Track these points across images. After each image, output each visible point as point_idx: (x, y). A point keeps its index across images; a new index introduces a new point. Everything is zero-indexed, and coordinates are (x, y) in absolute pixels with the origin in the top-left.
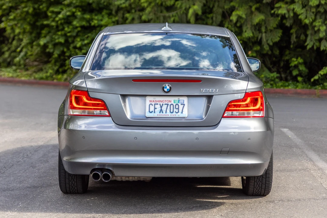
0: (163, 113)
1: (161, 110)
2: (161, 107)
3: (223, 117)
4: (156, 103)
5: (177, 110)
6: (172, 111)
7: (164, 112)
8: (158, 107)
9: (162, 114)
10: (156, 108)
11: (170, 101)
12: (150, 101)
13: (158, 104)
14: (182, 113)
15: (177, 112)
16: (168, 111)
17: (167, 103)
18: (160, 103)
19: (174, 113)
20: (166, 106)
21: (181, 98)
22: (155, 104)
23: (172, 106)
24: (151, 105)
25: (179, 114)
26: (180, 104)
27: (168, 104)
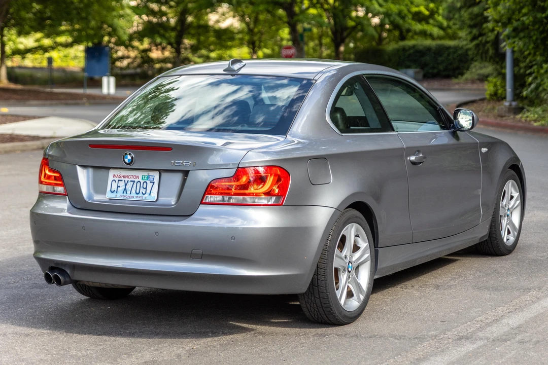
0: (126, 193)
1: (125, 189)
2: (126, 185)
3: (202, 203)
4: (121, 179)
5: (145, 190)
6: (138, 191)
7: (129, 192)
8: (122, 184)
9: (126, 195)
10: (119, 187)
11: (137, 177)
12: (114, 176)
13: (122, 181)
14: (150, 194)
15: (144, 193)
16: (133, 191)
17: (133, 180)
18: (125, 179)
19: (141, 195)
20: (132, 183)
21: (152, 173)
22: (119, 180)
23: (139, 184)
24: (114, 182)
25: (146, 195)
26: (148, 182)
27: (134, 182)
